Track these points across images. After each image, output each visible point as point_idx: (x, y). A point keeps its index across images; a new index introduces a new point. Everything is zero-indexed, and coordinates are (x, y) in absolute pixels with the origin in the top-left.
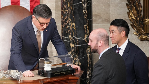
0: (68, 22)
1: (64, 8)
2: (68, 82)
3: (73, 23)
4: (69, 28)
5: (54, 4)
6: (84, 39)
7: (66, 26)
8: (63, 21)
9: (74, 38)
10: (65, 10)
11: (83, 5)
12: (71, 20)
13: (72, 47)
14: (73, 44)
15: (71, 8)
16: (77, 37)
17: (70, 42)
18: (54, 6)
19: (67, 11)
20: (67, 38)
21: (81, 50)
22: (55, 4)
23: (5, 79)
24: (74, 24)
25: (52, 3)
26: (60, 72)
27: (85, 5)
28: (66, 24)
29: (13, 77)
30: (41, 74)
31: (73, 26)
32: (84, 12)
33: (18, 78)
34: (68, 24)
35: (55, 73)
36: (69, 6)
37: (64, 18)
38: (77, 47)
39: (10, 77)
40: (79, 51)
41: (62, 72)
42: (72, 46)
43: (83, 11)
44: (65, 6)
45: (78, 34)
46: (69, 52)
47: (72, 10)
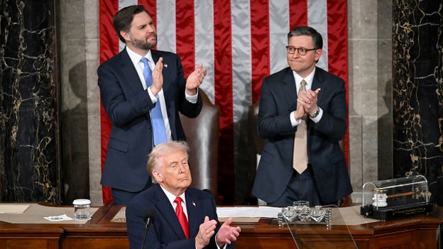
0: (406, 113)
1: (399, 85)
2: (419, 229)
3: (416, 114)
4: (409, 125)
5: (376, 78)
6: (438, 146)
7: (402, 121)
8: (396, 110)
9: (418, 144)
10: (400, 89)
11: (437, 80)
12: (412, 109)
13: (414, 161)
14: (417, 154)
15: (414, 86)
16: (424, 142)
17: (411, 152)
18: (376, 82)
19: (405, 90)
20: (405, 144)
21: (432, 168)
22: (378, 78)
23: (298, 222)
24: (418, 116)
25: (372, 76)
26: (405, 210)
27: (439, 79)
28: (403, 116)
29: (315, 219)
30: (367, 214)
31: (417, 119)
32: (438, 93)
33: (323, 220)
34: (406, 117)
35: (394, 211)
36: (408, 81)
37: (398, 105)
38: (423, 161)
39: (310, 218)
40: (428, 170)
41: (408, 209)
42: (414, 158)
43: (437, 90)
44: (401, 81)
45: (426, 136)
46: (409, 171)
47: (415, 89)
